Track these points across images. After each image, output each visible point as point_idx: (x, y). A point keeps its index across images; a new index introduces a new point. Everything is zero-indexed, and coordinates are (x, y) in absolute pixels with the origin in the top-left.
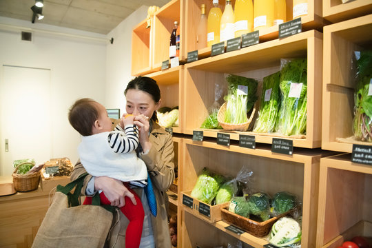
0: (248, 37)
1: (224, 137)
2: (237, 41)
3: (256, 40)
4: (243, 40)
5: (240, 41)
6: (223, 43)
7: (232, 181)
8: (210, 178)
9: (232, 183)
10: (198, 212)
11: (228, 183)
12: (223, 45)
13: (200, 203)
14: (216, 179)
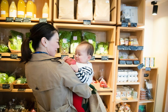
0: (26, 19)
1: (14, 55)
2: (21, 19)
3: (29, 21)
4: (24, 20)
5: (22, 19)
6: (13, 18)
7: (13, 73)
8: (3, 74)
9: (13, 74)
10: (2, 89)
11: (12, 74)
12: (13, 19)
13: (3, 85)
14: (7, 74)
